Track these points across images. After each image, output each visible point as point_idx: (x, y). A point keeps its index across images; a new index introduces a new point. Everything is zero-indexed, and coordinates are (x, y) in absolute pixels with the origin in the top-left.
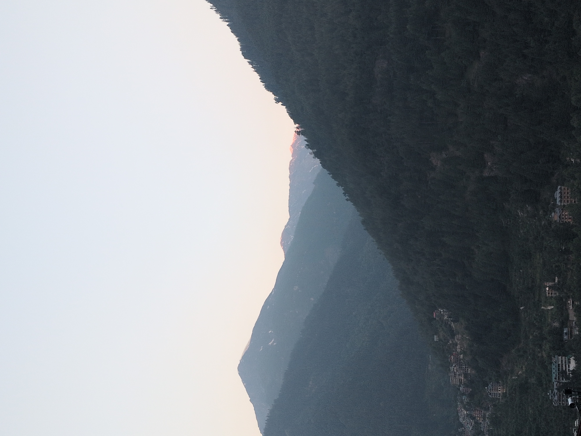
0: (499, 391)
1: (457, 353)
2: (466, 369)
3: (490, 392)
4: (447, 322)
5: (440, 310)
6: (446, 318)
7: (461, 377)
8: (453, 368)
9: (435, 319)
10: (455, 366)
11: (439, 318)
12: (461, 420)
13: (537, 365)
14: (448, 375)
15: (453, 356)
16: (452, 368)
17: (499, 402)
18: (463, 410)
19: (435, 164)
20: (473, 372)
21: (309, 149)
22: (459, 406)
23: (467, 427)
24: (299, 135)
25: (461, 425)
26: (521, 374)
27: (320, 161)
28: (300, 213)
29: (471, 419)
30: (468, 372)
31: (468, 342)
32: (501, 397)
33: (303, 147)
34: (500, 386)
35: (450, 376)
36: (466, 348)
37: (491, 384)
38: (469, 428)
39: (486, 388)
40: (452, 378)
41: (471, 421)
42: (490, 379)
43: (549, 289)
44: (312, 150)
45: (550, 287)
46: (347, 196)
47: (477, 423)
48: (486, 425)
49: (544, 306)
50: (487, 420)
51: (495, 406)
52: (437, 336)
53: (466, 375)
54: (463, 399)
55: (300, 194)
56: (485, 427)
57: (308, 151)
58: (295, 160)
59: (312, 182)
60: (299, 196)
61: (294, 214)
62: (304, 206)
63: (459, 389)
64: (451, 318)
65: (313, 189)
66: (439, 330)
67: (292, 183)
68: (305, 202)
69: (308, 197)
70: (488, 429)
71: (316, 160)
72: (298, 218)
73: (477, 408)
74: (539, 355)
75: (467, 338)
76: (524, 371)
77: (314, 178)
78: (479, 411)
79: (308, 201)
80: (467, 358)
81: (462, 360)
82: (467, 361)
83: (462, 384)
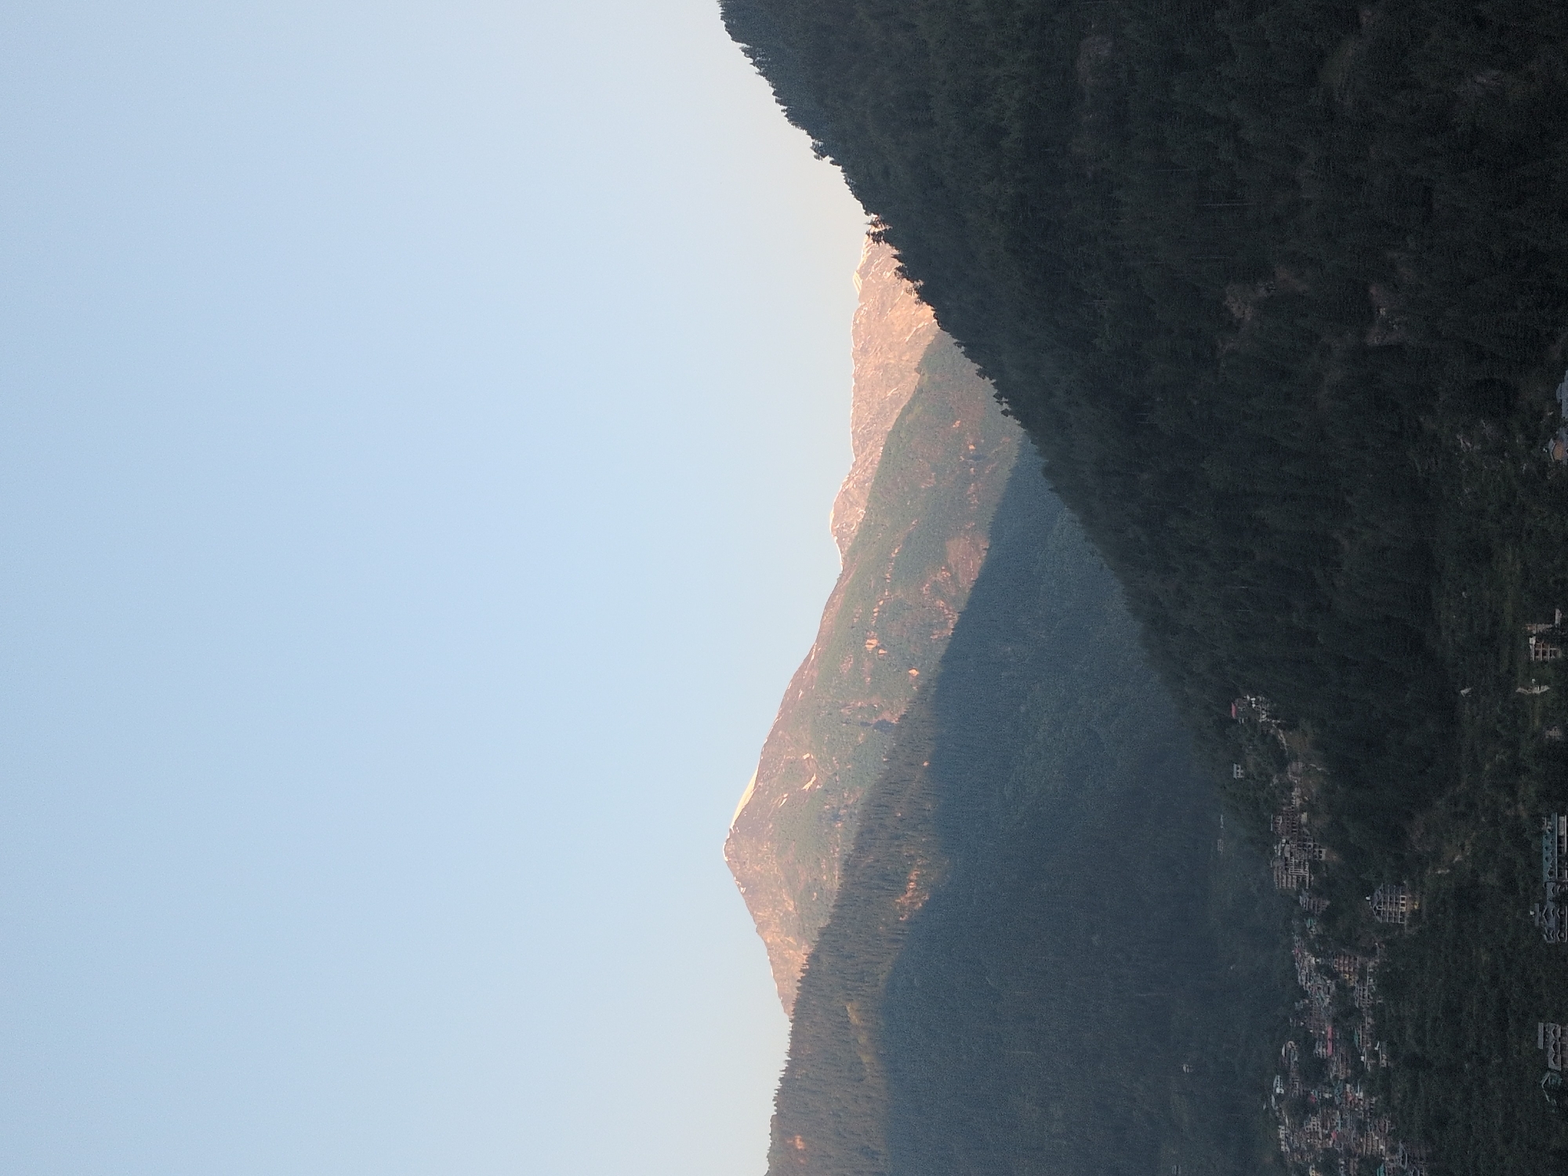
0: (1403, 905)
1: (1293, 808)
2: (1317, 850)
3: (1377, 908)
4: (1265, 728)
5: (1248, 697)
6: (1263, 718)
7: (1302, 871)
8: (1283, 849)
9: (1235, 722)
10: (1287, 842)
11: (1245, 720)
12: (1302, 980)
13: (1503, 837)
14: (1269, 865)
15: (1280, 817)
16: (1278, 849)
17: (1400, 935)
18: (1306, 953)
19: (1238, 315)
20: (1334, 857)
21: (905, 279)
22: (1297, 945)
23: (1317, 998)
24: (878, 242)
25: (1304, 995)
26: (1459, 863)
27: (933, 313)
28: (882, 448)
29: (1329, 978)
30: (1320, 857)
31: (1321, 779)
32: (1405, 923)
33: (888, 274)
34: (1403, 893)
35: (1274, 867)
37: (1381, 887)
38: (1322, 999)
39: (1368, 898)
40: (1280, 874)
41: (1328, 982)
42: (1380, 875)
43: (1537, 642)
44: (912, 282)
45: (1540, 637)
46: (1006, 402)
47: (1342, 987)
48: (1366, 992)
49: (1521, 686)
51: (1388, 943)
52: (1239, 767)
53: (1315, 866)
54: (1308, 926)
55: (882, 400)
56: (1363, 998)
57: (901, 286)
58: (866, 309)
59: (914, 367)
60: (879, 403)
61: (868, 451)
62: (893, 431)
63: (1297, 902)
64: (1276, 719)
65: (916, 384)
66: (1247, 750)
67: (861, 371)
68: (895, 421)
69: (902, 407)
70: (1371, 1002)
71: (922, 308)
72: (876, 462)
73: (1343, 950)
74: (1508, 813)
75: (1319, 769)
76: (1468, 854)
77: (919, 358)
78: (1350, 958)
79: (902, 416)
80: (1318, 823)
81: (1306, 826)
82: (1318, 829)
83: (1305, 890)
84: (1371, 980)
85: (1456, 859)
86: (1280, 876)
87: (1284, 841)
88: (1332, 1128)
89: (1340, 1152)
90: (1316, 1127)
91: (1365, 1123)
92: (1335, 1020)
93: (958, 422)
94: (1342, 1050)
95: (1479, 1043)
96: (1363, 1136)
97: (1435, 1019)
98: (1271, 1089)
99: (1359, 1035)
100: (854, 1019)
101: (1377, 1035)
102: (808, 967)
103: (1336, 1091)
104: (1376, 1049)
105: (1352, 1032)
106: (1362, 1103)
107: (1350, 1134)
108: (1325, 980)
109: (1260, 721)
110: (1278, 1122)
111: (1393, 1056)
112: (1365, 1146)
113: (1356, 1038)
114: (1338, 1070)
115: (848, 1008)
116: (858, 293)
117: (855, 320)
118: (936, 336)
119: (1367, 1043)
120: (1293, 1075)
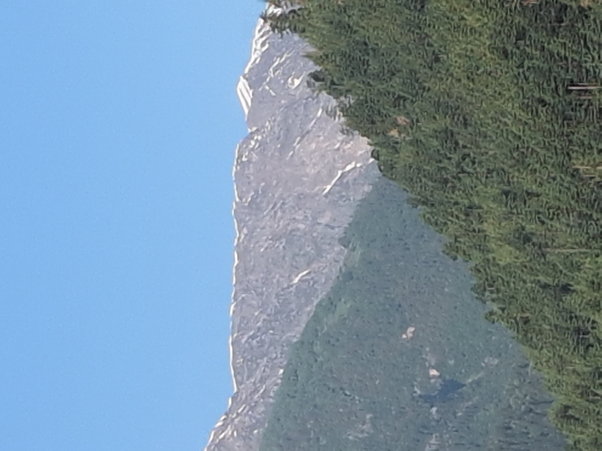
21: (324, 93)
24: (281, 30)
27: (370, 148)
28: (281, 371)
33: (297, 82)
44: (336, 98)
55: (283, 289)
57: (318, 102)
58: (260, 138)
59: (337, 236)
60: (277, 295)
61: (258, 374)
62: (302, 343)
65: (341, 263)
67: (249, 241)
68: (304, 325)
69: (316, 302)
71: (351, 140)
72: (272, 394)
77: (346, 221)
79: (316, 318)
93: (411, 329)
116: (246, 111)
117: (240, 156)
118: (375, 185)
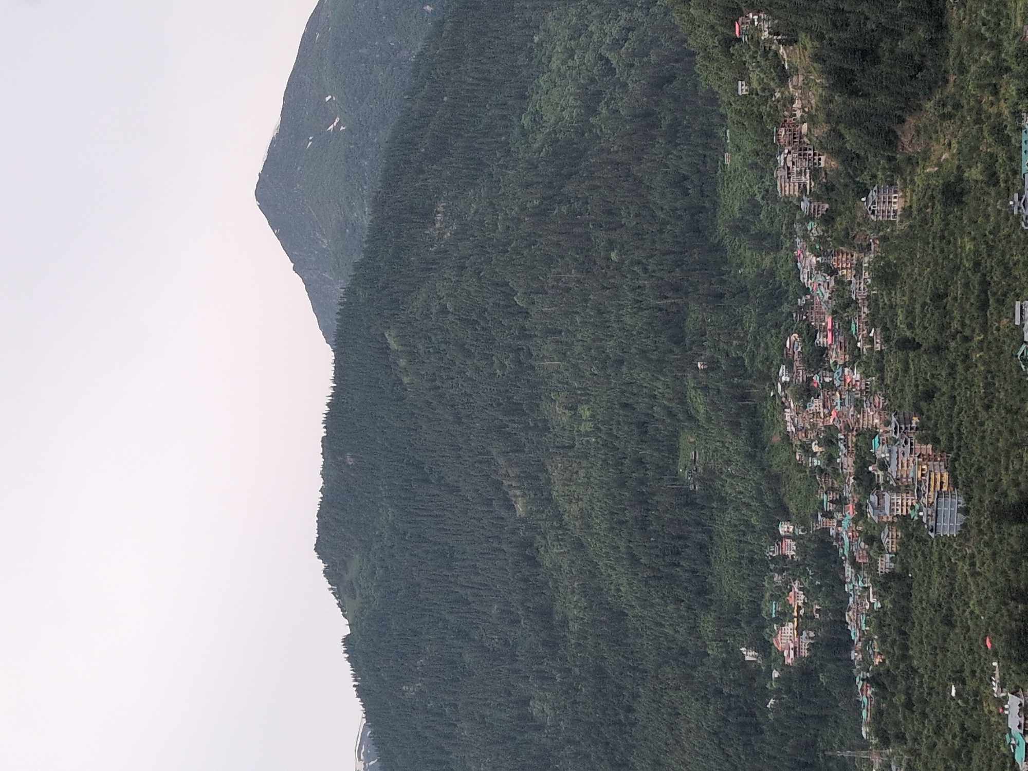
0: (895, 203)
1: (794, 120)
2: (817, 158)
3: (872, 208)
4: (768, 45)
5: (751, 15)
6: (765, 35)
7: (803, 178)
8: (785, 159)
9: (740, 40)
10: (789, 152)
11: (748, 39)
12: (804, 278)
13: (986, 134)
14: (773, 175)
16: (781, 159)
17: (892, 231)
18: (808, 253)
20: (833, 163)
22: (799, 246)
23: (818, 294)
25: (807, 291)
26: (946, 160)
29: (828, 275)
30: (820, 164)
31: (820, 90)
32: (898, 219)
34: (895, 192)
35: (777, 177)
36: (814, 106)
37: (876, 188)
38: (823, 294)
39: (863, 199)
40: (783, 182)
41: (828, 278)
42: (874, 176)
47: (840, 282)
48: (862, 286)
50: (866, 275)
51: (884, 239)
52: (744, 83)
53: (815, 173)
54: (809, 228)
56: (860, 290)
63: (799, 208)
64: (778, 35)
66: (750, 67)
70: (866, 294)
73: (841, 248)
74: (991, 110)
75: (818, 81)
76: (954, 151)
78: (847, 254)
80: (817, 132)
81: (807, 136)
82: (817, 138)
83: (806, 195)
84: (867, 274)
85: (944, 157)
86: (783, 185)
87: (786, 151)
88: (833, 407)
89: (839, 427)
90: (817, 408)
91: (861, 401)
92: (834, 312)
94: (841, 338)
95: (963, 325)
96: (860, 413)
97: (924, 305)
98: (777, 378)
99: (856, 324)
100: (394, 346)
101: (872, 322)
102: (345, 300)
103: (835, 374)
104: (871, 335)
105: (849, 322)
106: (858, 384)
107: (848, 412)
108: (825, 277)
109: (763, 38)
110: (784, 406)
111: (886, 340)
112: (861, 421)
113: (853, 325)
114: (836, 356)
115: (386, 335)
119: (863, 330)
120: (797, 364)
